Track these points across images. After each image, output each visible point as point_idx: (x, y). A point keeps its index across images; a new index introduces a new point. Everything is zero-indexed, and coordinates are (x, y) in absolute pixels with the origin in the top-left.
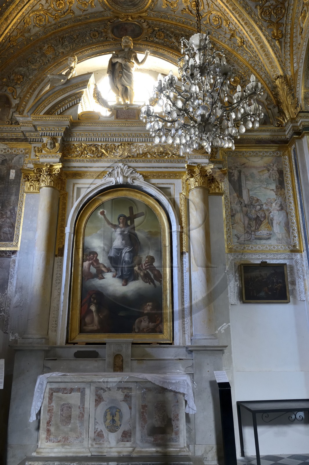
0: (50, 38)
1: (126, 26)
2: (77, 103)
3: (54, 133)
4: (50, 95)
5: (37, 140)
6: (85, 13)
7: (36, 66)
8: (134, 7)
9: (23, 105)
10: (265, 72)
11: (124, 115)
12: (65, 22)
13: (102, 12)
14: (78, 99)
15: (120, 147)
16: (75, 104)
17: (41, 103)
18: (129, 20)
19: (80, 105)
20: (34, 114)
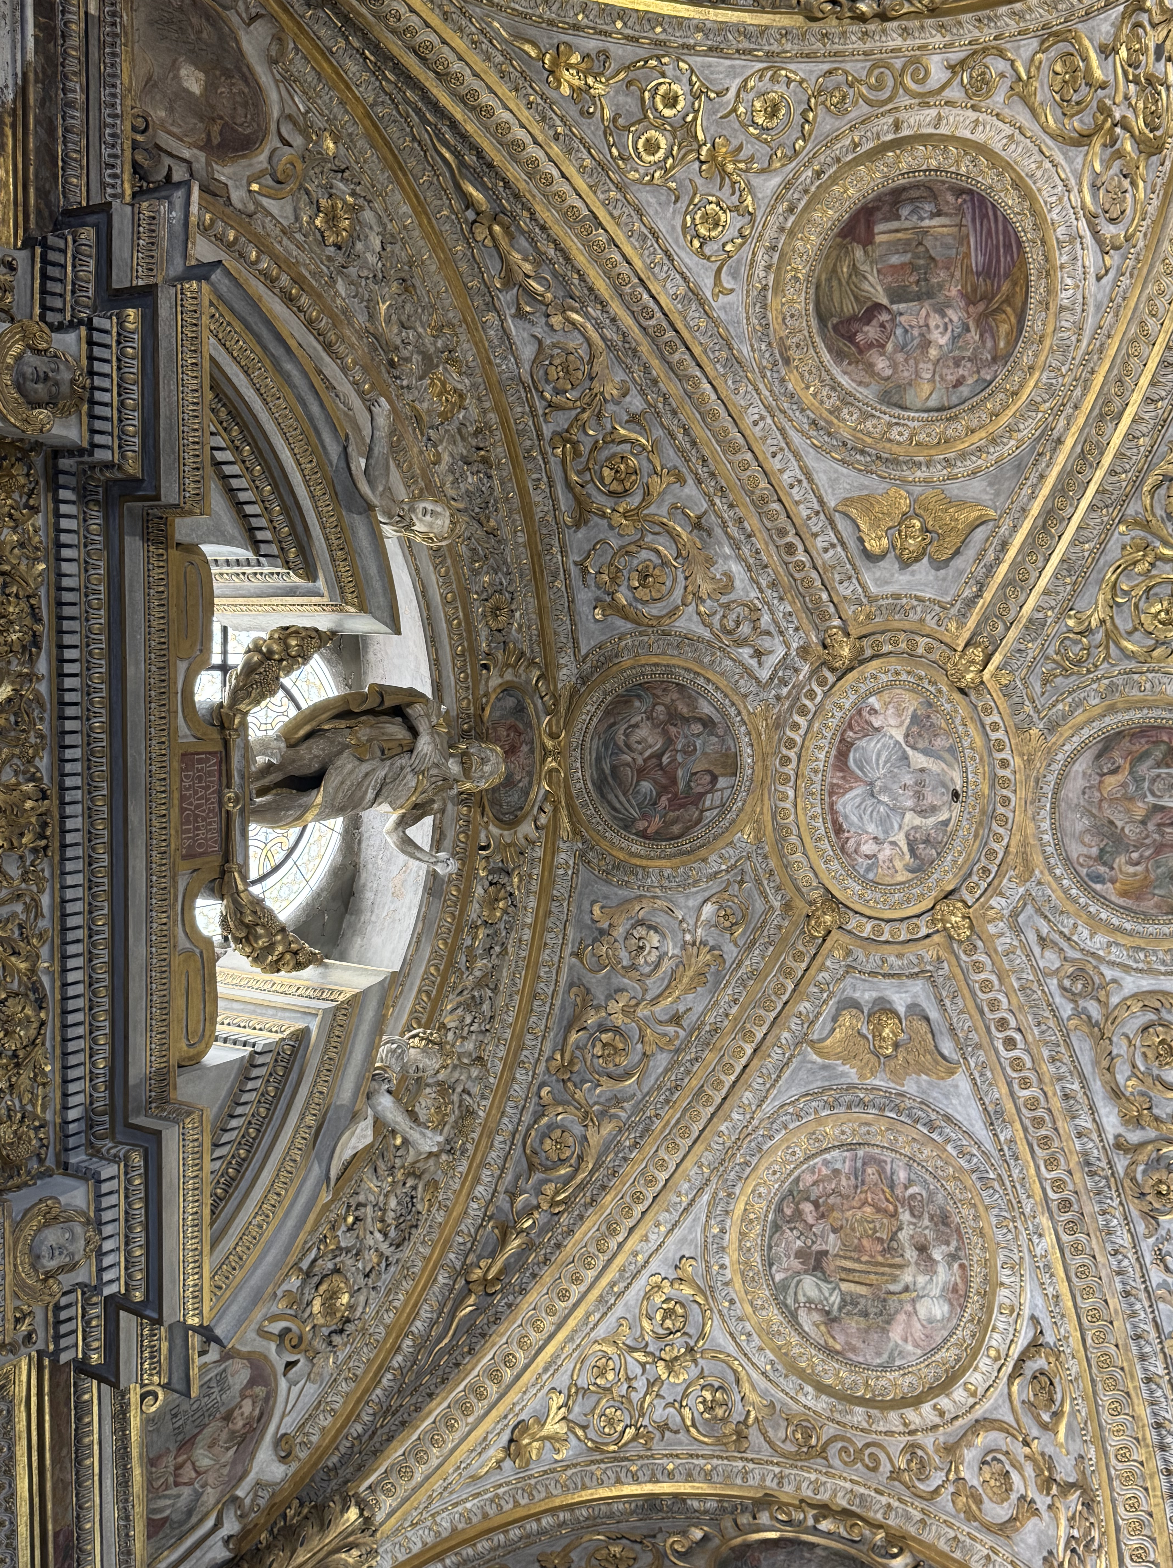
0: (487, 405)
2: (255, 544)
3: (105, 405)
4: (304, 405)
5: (57, 288)
6: (574, 571)
7: (388, 321)
8: (594, 784)
10: (374, 1433)
11: (196, 793)
12: (545, 479)
13: (576, 647)
14: (274, 549)
16: (251, 530)
17: (264, 348)
18: (543, 761)
19: (244, 553)
20: (211, 304)
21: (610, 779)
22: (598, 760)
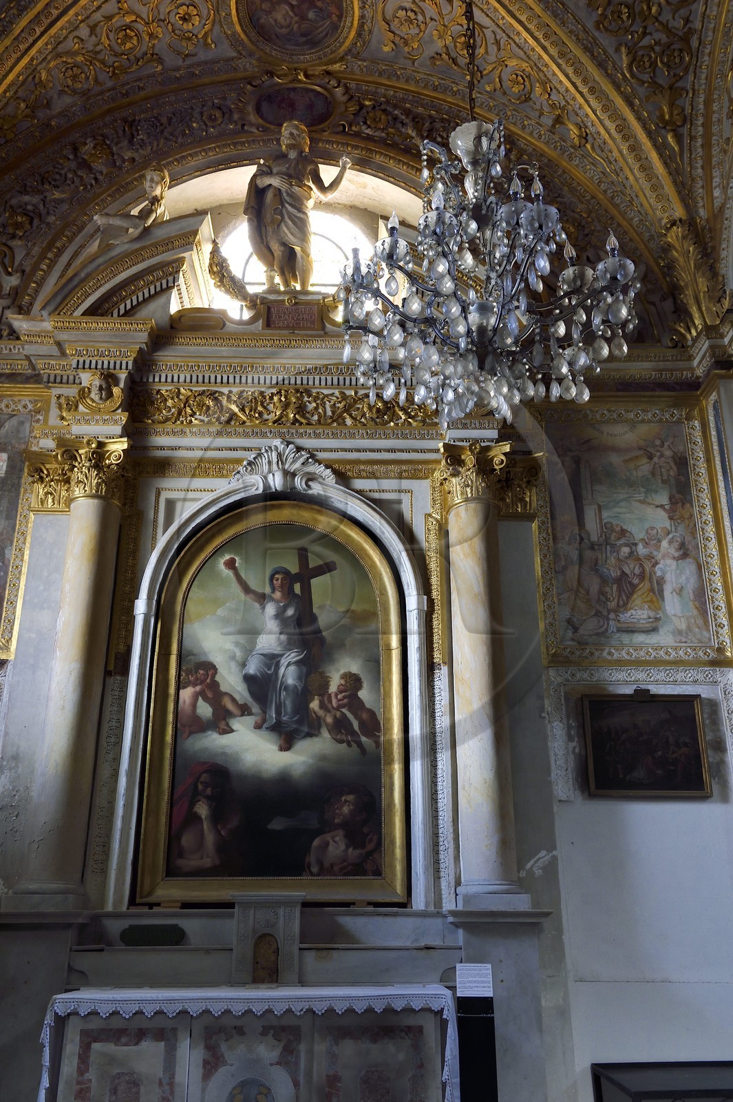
0: (101, 123)
1: (292, 95)
2: (169, 288)
3: (109, 362)
4: (100, 265)
5: (65, 378)
6: (188, 62)
7: (63, 192)
8: (312, 48)
9: (29, 291)
10: (639, 212)
11: (286, 319)
12: (138, 83)
13: (232, 59)
14: (171, 279)
15: (276, 399)
16: (162, 290)
17: (76, 286)
18: (300, 81)
19: (174, 293)
20: (59, 314)
21: (309, 38)
22: (297, 44)
